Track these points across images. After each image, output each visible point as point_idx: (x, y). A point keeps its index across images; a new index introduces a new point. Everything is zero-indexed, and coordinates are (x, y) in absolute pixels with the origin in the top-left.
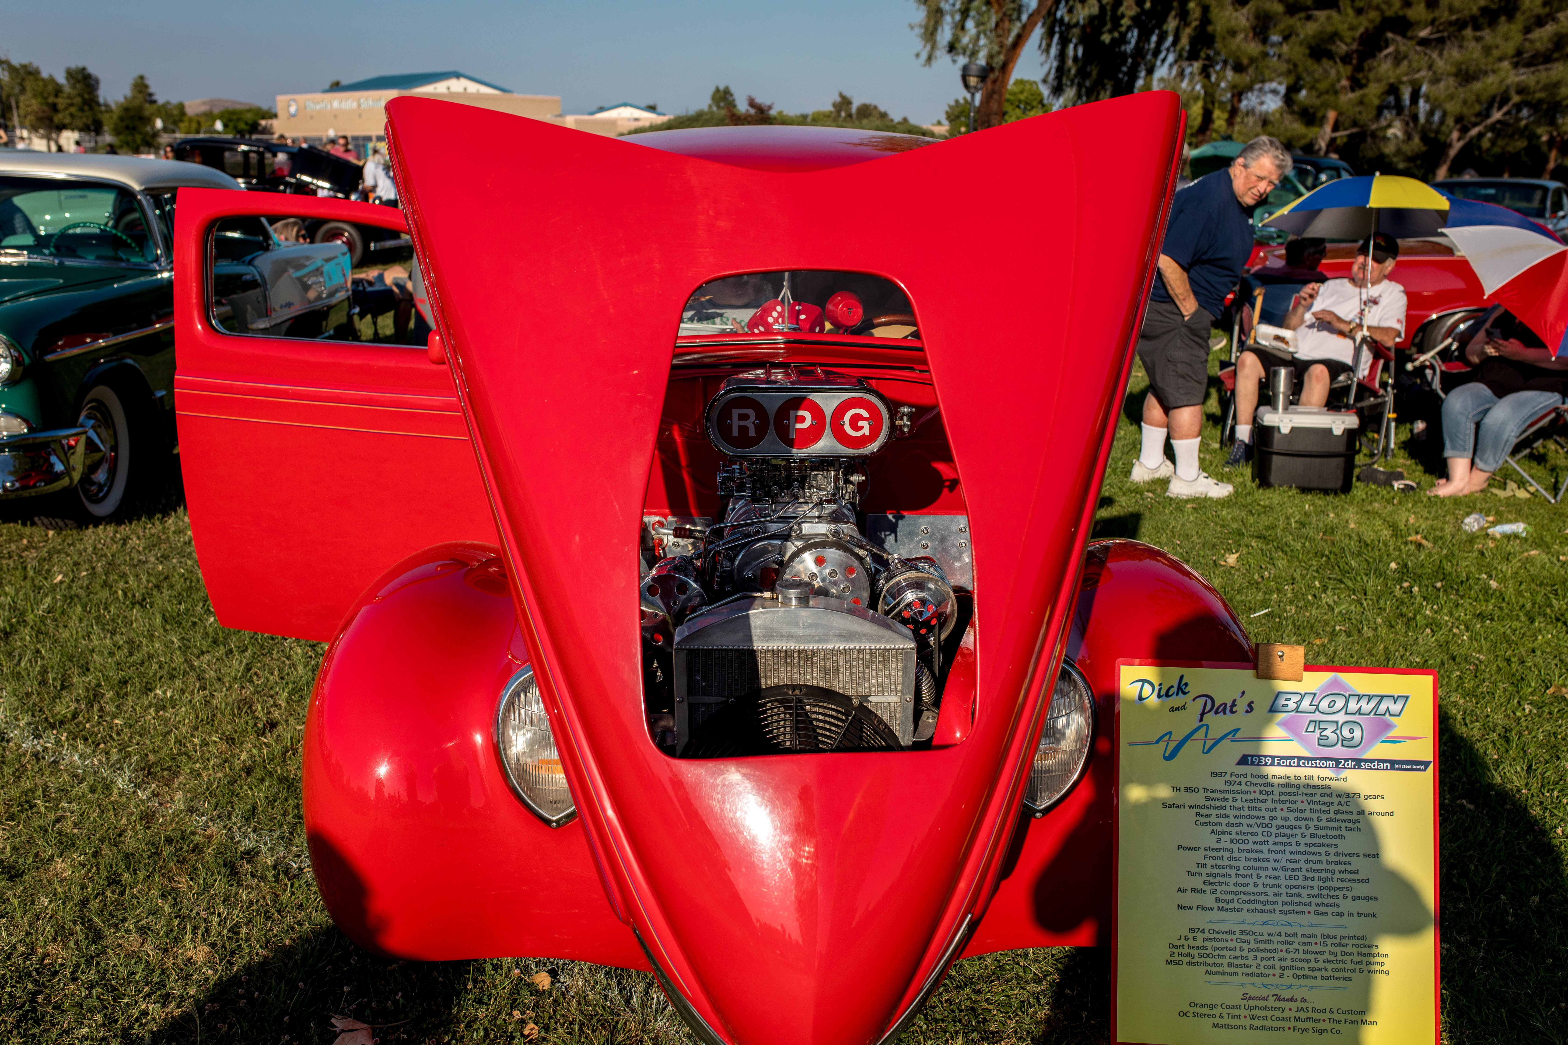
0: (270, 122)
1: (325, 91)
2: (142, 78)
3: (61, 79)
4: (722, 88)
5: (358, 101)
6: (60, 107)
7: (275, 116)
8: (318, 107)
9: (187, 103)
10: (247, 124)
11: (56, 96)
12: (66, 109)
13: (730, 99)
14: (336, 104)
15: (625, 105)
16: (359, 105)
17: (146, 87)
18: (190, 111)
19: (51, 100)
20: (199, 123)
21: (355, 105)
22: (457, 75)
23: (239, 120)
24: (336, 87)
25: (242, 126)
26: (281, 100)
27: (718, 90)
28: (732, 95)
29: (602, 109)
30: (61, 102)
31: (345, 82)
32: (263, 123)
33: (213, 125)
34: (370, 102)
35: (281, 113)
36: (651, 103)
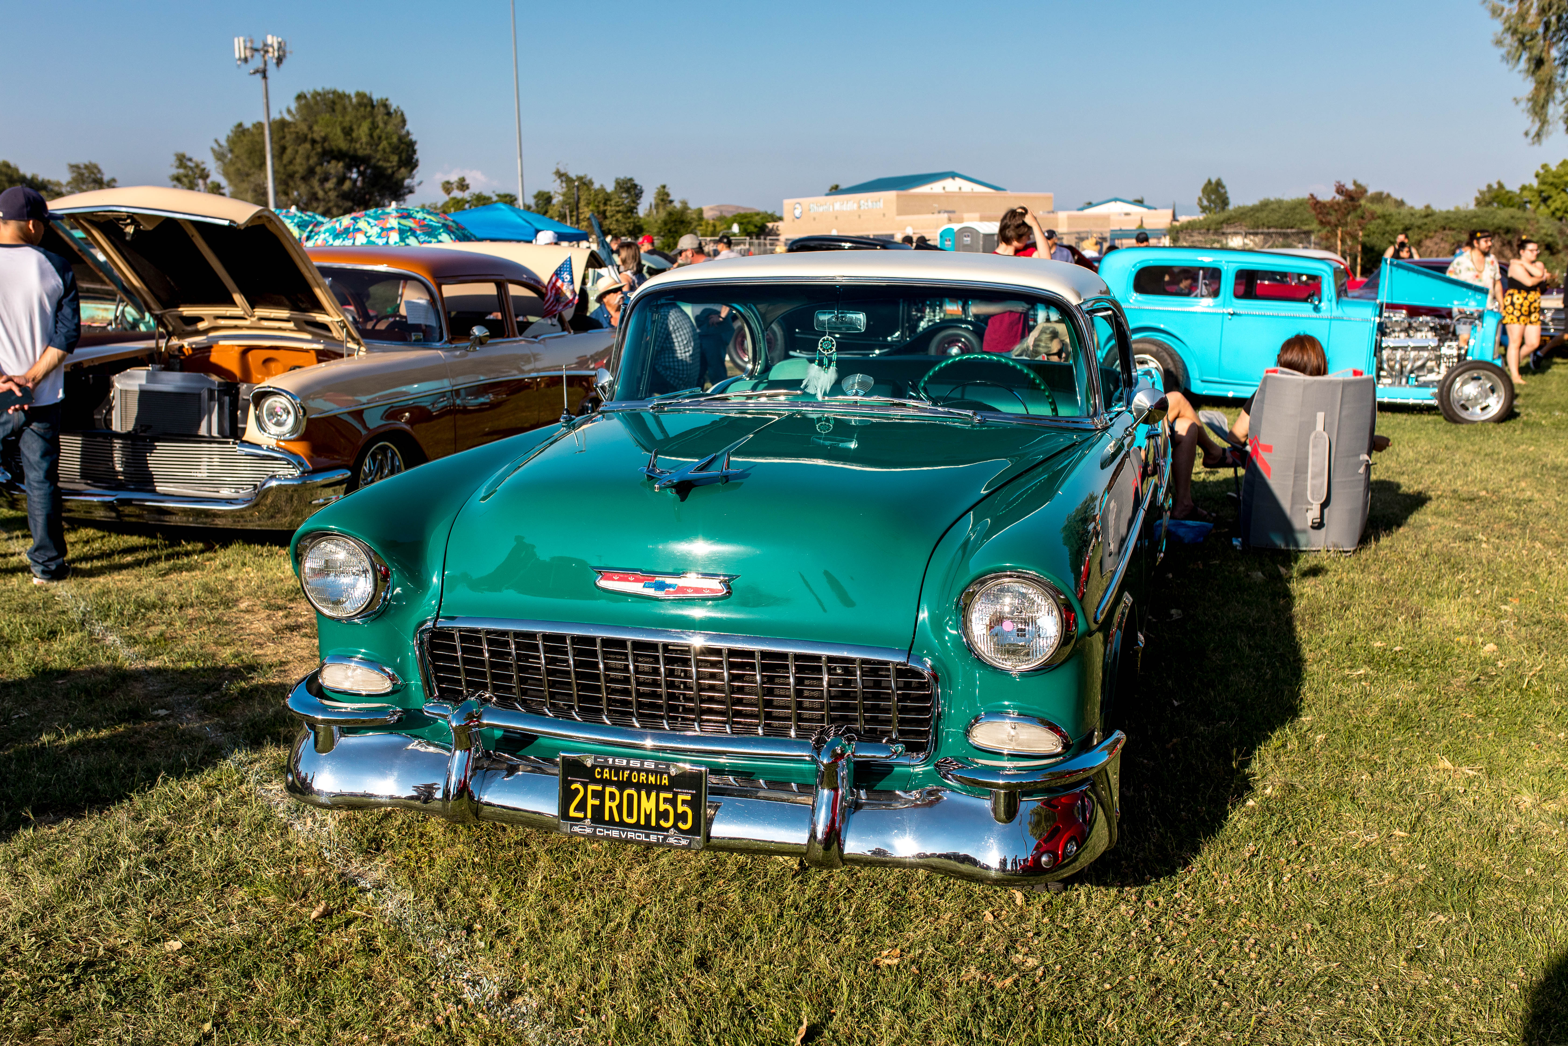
0: (776, 224)
1: (827, 195)
2: (664, 187)
3: (610, 188)
4: (1214, 181)
5: (859, 203)
6: (608, 214)
7: (780, 219)
8: (821, 209)
9: (705, 208)
10: (756, 226)
11: (605, 204)
12: (612, 216)
13: (1222, 191)
14: (837, 206)
15: (1116, 200)
16: (860, 207)
17: (668, 195)
18: (708, 215)
19: (602, 208)
20: (714, 226)
21: (855, 206)
22: (953, 175)
23: (749, 223)
24: (835, 190)
25: (751, 228)
26: (788, 203)
27: (1210, 182)
28: (1223, 187)
29: (1090, 205)
30: (610, 209)
31: (843, 186)
32: (770, 225)
33: (730, 228)
34: (870, 204)
35: (786, 216)
36: (1139, 198)
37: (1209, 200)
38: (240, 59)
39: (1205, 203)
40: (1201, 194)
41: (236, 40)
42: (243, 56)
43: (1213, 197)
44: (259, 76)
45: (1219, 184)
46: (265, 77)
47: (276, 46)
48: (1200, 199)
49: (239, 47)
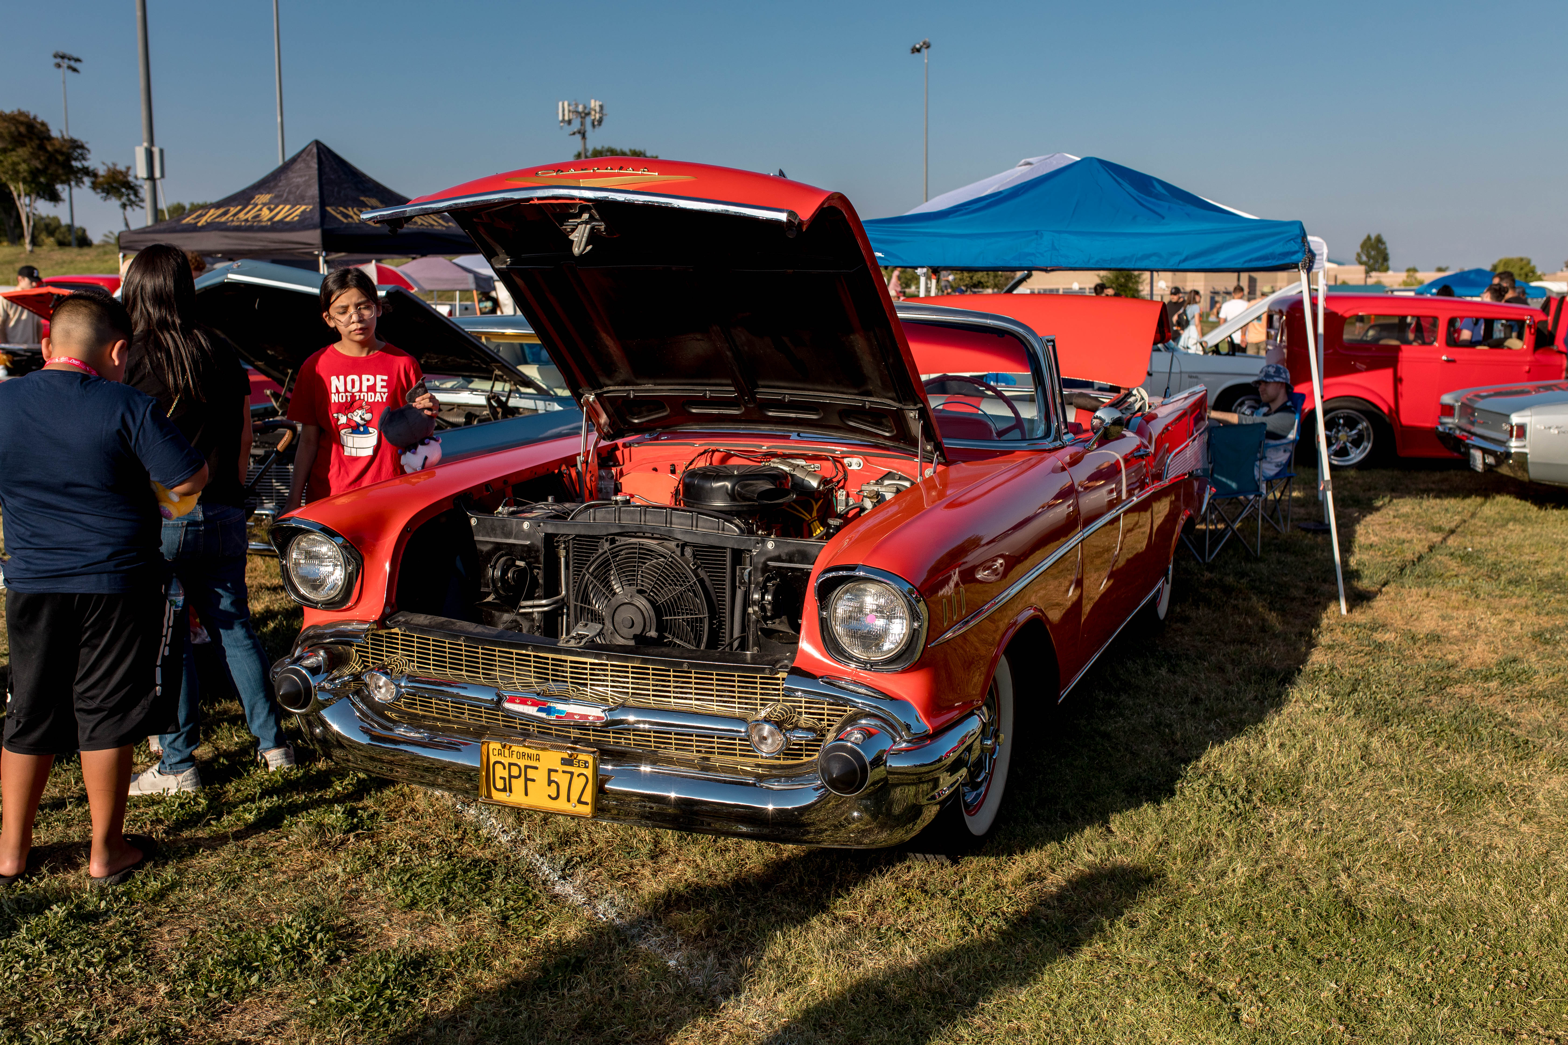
37: (1369, 256)
38: (563, 121)
39: (1364, 258)
40: (1359, 250)
41: (560, 104)
42: (566, 118)
43: (1373, 253)
44: (578, 137)
45: (1379, 240)
46: (584, 137)
47: (598, 109)
48: (1359, 255)
49: (563, 109)
